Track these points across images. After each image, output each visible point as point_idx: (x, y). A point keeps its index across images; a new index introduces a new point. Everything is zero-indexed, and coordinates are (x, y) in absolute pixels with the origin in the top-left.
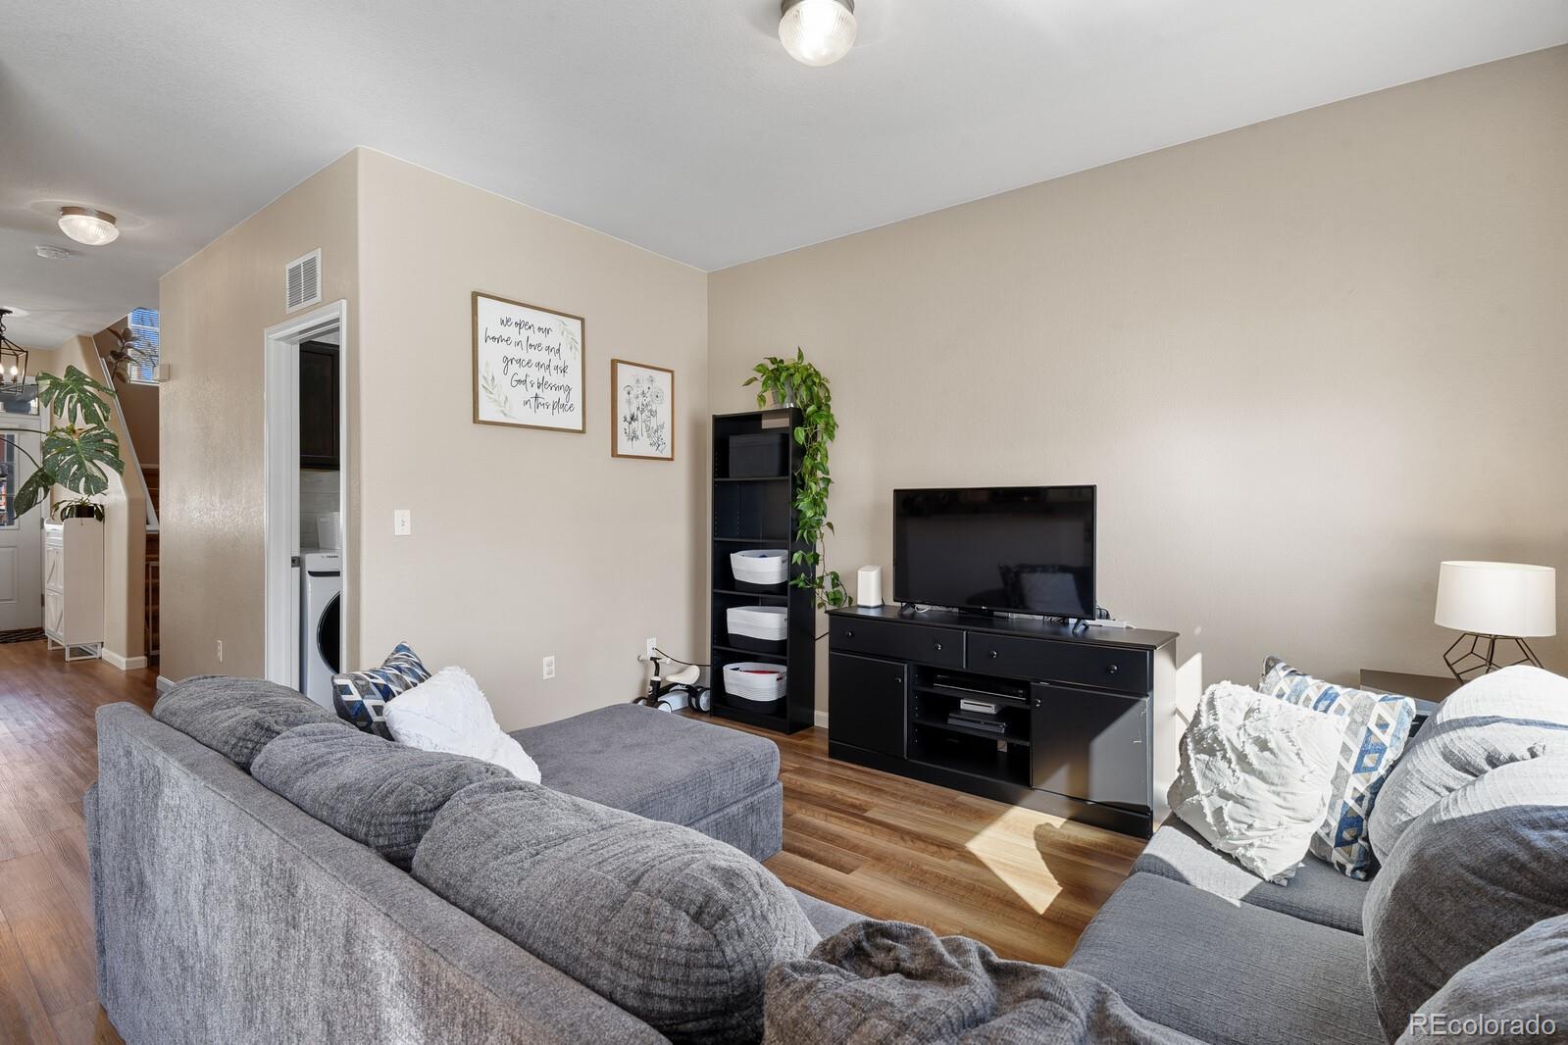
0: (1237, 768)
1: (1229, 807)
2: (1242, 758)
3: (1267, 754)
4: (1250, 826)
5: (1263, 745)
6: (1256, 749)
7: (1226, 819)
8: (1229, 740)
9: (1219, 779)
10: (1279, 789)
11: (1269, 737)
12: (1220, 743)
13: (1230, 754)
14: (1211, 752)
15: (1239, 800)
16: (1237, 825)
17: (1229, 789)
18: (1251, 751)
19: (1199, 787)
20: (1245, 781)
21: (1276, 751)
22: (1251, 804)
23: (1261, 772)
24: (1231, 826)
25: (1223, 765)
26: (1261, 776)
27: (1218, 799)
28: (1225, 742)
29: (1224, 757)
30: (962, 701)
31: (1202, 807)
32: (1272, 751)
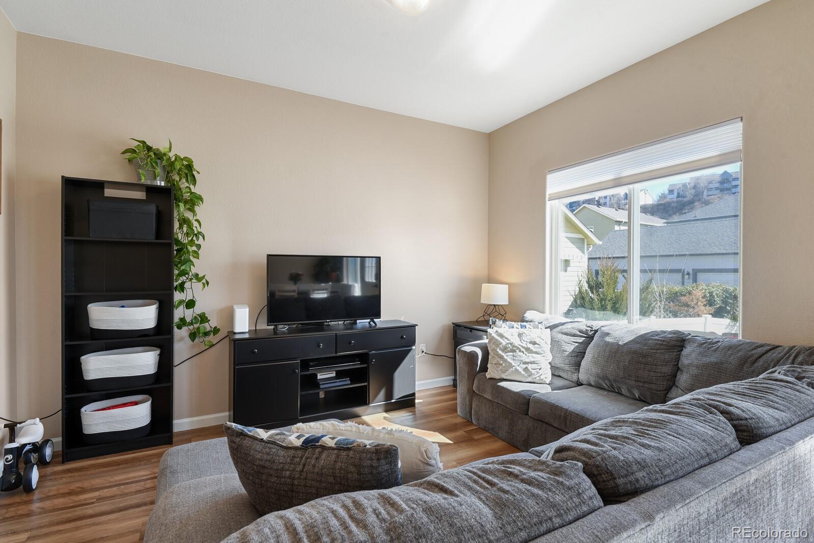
0: (526, 353)
1: (530, 367)
2: (528, 349)
3: (536, 345)
4: (540, 369)
5: (534, 343)
6: (531, 345)
7: (531, 370)
8: (519, 345)
9: (521, 359)
10: (544, 355)
11: (535, 340)
12: (517, 347)
13: (522, 349)
14: (513, 351)
15: (532, 363)
16: (536, 370)
17: (527, 360)
18: (530, 346)
19: (513, 364)
20: (532, 356)
21: (539, 344)
22: (538, 362)
23: (536, 352)
24: (533, 372)
25: (521, 354)
26: (536, 353)
27: (523, 365)
28: (518, 346)
29: (520, 351)
30: (318, 375)
31: (518, 370)
32: (538, 344)
